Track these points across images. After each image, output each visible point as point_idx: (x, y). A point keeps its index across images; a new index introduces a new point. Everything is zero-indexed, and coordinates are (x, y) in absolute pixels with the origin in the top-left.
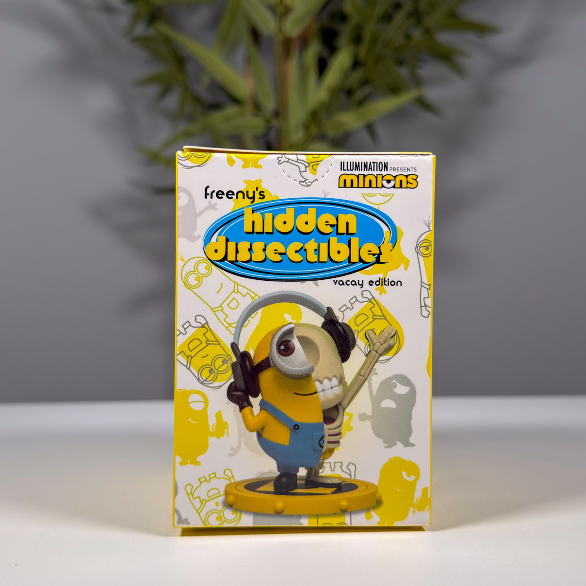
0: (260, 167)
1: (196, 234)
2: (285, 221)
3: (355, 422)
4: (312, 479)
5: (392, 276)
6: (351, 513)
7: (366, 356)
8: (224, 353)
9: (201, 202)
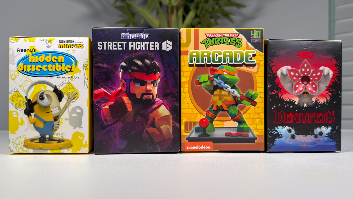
0: (34, 42)
1: (15, 63)
2: (42, 58)
3: (64, 121)
4: (50, 138)
5: (75, 75)
6: (63, 149)
7: (67, 100)
8: (23, 99)
9: (16, 53)
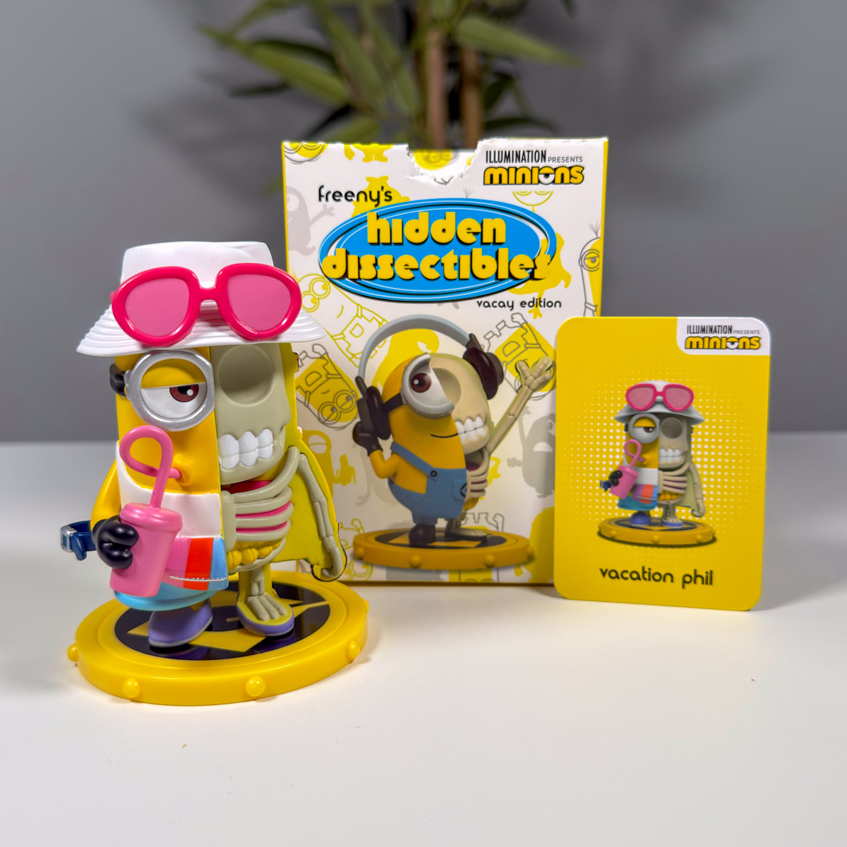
0: (385, 160)
1: (310, 246)
2: (417, 228)
3: (503, 468)
4: (453, 531)
5: (549, 295)
6: (498, 569)
7: (517, 391)
8: (347, 388)
9: (315, 206)
